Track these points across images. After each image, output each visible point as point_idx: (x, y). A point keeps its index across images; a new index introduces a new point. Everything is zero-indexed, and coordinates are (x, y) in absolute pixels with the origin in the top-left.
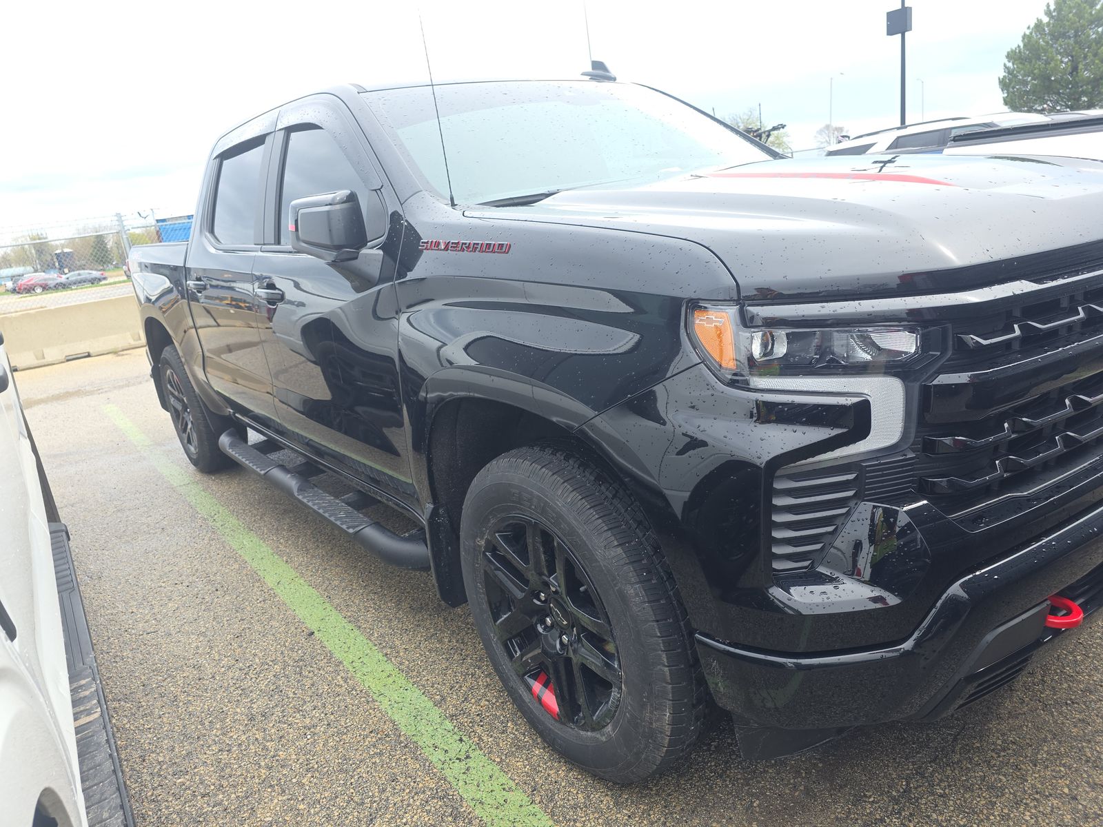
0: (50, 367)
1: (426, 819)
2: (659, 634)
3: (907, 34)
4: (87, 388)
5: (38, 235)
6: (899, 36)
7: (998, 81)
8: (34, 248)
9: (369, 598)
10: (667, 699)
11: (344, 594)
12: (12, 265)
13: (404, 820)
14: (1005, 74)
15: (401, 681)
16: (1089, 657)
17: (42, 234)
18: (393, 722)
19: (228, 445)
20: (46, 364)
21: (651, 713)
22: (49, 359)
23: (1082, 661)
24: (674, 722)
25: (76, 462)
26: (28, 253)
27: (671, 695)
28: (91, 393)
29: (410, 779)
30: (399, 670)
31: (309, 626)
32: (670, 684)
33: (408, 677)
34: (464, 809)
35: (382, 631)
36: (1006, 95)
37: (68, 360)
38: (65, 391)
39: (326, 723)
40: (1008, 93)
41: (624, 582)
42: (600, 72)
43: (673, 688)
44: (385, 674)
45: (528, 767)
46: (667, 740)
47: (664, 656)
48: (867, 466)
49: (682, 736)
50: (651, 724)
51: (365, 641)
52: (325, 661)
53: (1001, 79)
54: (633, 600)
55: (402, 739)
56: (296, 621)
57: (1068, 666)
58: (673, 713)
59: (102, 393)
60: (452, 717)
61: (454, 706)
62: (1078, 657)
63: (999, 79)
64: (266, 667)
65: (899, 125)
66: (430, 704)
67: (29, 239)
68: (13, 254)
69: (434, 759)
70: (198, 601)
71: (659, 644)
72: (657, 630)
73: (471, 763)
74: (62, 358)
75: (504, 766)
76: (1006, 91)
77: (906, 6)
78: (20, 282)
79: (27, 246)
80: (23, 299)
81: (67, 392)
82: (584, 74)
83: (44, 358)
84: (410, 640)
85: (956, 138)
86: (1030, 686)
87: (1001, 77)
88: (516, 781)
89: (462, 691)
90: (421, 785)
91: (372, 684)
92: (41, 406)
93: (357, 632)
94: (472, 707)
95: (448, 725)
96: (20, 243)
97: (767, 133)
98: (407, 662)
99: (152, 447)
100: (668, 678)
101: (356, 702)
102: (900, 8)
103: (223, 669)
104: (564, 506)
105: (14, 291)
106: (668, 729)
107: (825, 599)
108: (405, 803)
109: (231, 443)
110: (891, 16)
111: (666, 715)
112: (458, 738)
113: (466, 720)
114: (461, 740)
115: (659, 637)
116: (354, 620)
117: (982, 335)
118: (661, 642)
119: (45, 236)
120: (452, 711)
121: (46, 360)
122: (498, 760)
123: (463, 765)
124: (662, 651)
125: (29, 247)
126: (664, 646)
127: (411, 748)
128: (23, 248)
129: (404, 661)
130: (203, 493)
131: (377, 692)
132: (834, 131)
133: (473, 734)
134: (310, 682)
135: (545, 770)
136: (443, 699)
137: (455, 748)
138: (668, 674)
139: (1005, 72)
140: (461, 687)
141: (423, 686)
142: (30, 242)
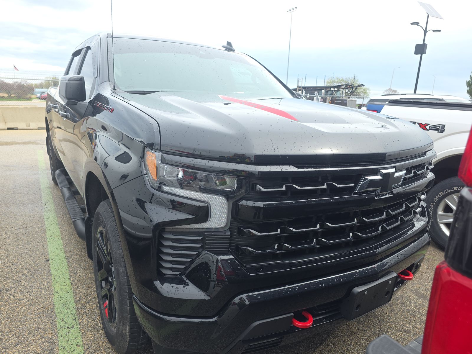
0: (30, 130)
1: (38, 350)
2: (127, 292)
3: (423, 55)
4: (38, 142)
5: (56, 78)
6: (420, 55)
7: (466, 82)
8: (53, 83)
9: (81, 250)
10: (128, 321)
11: (72, 246)
12: (43, 88)
13: (29, 349)
14: (470, 80)
15: (69, 289)
16: (357, 344)
17: (57, 78)
18: (53, 305)
19: (57, 174)
20: (30, 129)
21: (122, 326)
22: (31, 127)
23: (353, 345)
24: (130, 332)
25: (13, 170)
26: (50, 84)
27: (129, 320)
28: (38, 144)
29: (43, 331)
30: (71, 283)
31: (50, 257)
32: (129, 315)
33: (73, 287)
34: (56, 349)
35: (76, 265)
36: (469, 89)
37: (39, 129)
38: (29, 141)
39: (28, 299)
40: (470, 88)
41: (120, 266)
42: (228, 47)
43: (130, 317)
44: (65, 284)
45: (93, 337)
46: (128, 340)
47: (128, 302)
48: (206, 235)
49: (136, 339)
50: (122, 331)
51: (67, 268)
52: (46, 273)
53: (468, 82)
54: (121, 274)
55: (52, 313)
56: (47, 253)
57: (345, 346)
58: (130, 328)
59: (42, 144)
60: (78, 309)
61: (82, 304)
62: (353, 343)
63: (467, 81)
64: (22, 270)
65: (413, 93)
66: (73, 301)
67: (51, 78)
68: (44, 84)
69: (58, 325)
70: (16, 237)
71: (127, 296)
72: (127, 290)
73: (72, 331)
74: (36, 128)
75: (84, 335)
76: (469, 87)
77: (425, 43)
78: (42, 95)
79: (50, 81)
80: (41, 102)
81: (30, 142)
82: (223, 47)
83: (29, 126)
84: (84, 272)
85: (390, 102)
86: (323, 351)
87: (468, 81)
88: (84, 343)
89: (89, 298)
90: (46, 335)
91: (57, 287)
92: (16, 145)
93: (66, 264)
94: (88, 306)
95: (74, 312)
96: (48, 80)
97: (356, 87)
98: (76, 281)
99: (44, 170)
100: (129, 312)
101: (45, 293)
102: (422, 43)
103: (5, 267)
104: (109, 227)
105: (40, 98)
106: (128, 334)
107: (176, 291)
108: (35, 341)
109: (58, 174)
110: (417, 46)
111: (127, 328)
112: (74, 318)
113: (82, 311)
114: (75, 320)
115: (128, 293)
116: (68, 258)
117: (263, 186)
118: (128, 295)
119: (58, 78)
120: (80, 306)
121: (30, 127)
122: (83, 332)
123: (67, 330)
124: (128, 299)
125: (51, 82)
126: (129, 298)
127: (53, 318)
128: (49, 82)
129: (75, 280)
130: (49, 193)
131: (56, 291)
132: (392, 91)
133: (81, 318)
134: (34, 280)
135: (99, 341)
136: (80, 300)
137: (70, 321)
138: (129, 310)
139: (470, 79)
140: (90, 296)
141: (76, 293)
142: (52, 80)
